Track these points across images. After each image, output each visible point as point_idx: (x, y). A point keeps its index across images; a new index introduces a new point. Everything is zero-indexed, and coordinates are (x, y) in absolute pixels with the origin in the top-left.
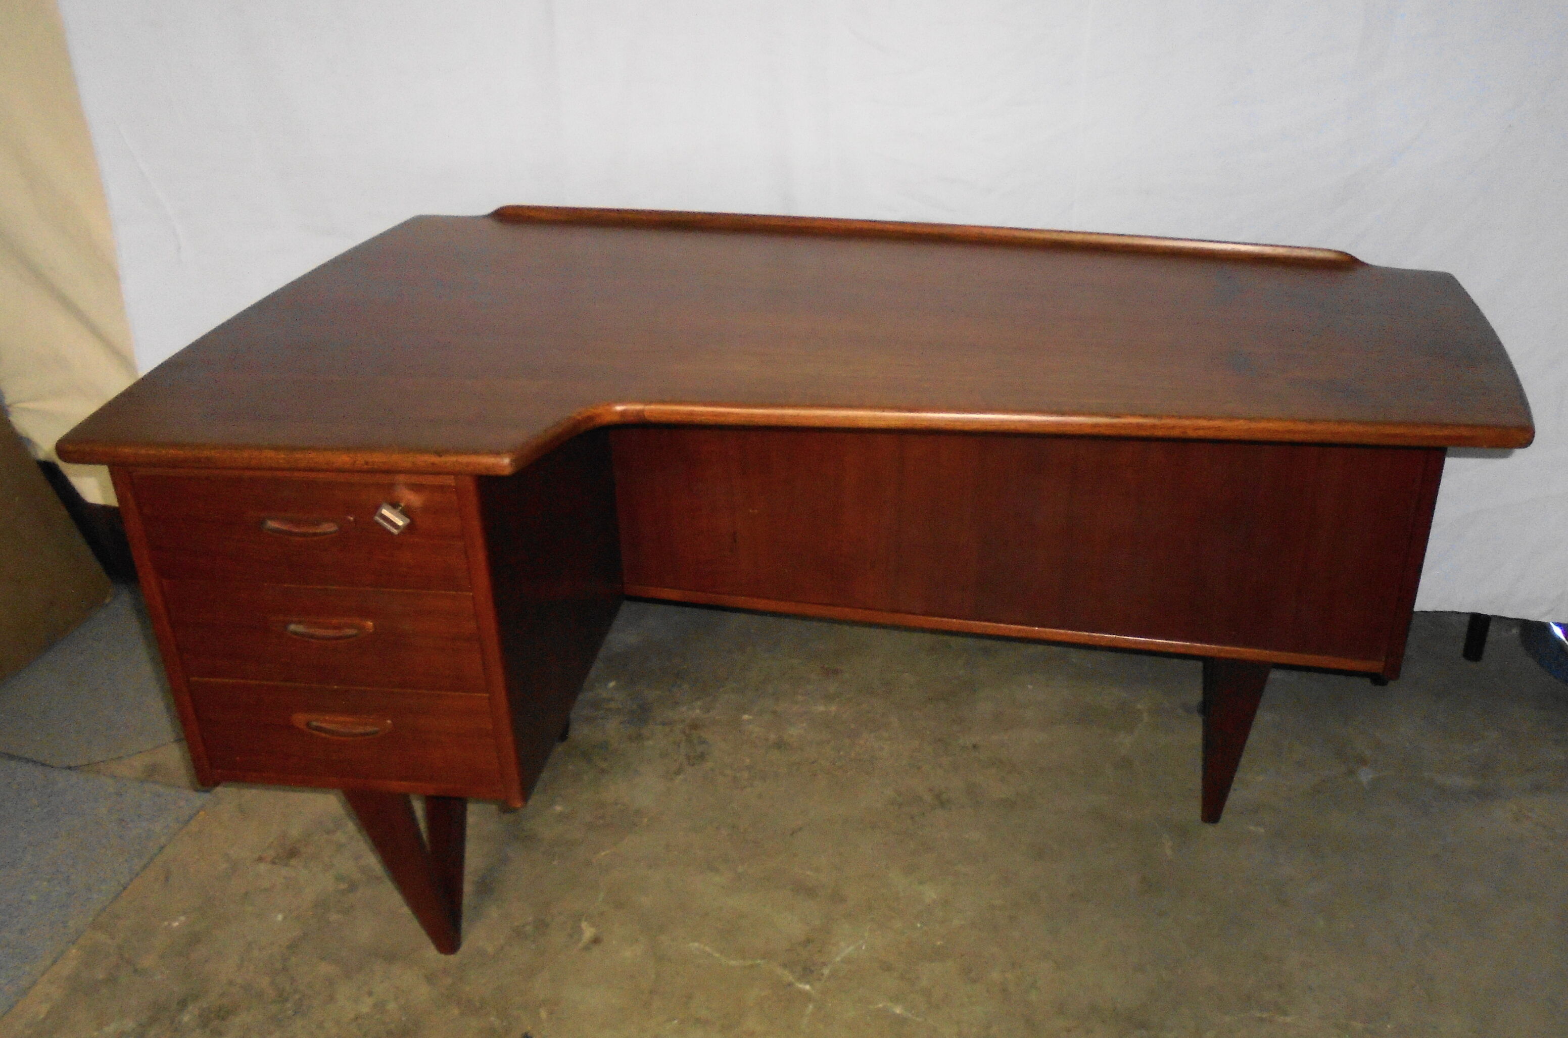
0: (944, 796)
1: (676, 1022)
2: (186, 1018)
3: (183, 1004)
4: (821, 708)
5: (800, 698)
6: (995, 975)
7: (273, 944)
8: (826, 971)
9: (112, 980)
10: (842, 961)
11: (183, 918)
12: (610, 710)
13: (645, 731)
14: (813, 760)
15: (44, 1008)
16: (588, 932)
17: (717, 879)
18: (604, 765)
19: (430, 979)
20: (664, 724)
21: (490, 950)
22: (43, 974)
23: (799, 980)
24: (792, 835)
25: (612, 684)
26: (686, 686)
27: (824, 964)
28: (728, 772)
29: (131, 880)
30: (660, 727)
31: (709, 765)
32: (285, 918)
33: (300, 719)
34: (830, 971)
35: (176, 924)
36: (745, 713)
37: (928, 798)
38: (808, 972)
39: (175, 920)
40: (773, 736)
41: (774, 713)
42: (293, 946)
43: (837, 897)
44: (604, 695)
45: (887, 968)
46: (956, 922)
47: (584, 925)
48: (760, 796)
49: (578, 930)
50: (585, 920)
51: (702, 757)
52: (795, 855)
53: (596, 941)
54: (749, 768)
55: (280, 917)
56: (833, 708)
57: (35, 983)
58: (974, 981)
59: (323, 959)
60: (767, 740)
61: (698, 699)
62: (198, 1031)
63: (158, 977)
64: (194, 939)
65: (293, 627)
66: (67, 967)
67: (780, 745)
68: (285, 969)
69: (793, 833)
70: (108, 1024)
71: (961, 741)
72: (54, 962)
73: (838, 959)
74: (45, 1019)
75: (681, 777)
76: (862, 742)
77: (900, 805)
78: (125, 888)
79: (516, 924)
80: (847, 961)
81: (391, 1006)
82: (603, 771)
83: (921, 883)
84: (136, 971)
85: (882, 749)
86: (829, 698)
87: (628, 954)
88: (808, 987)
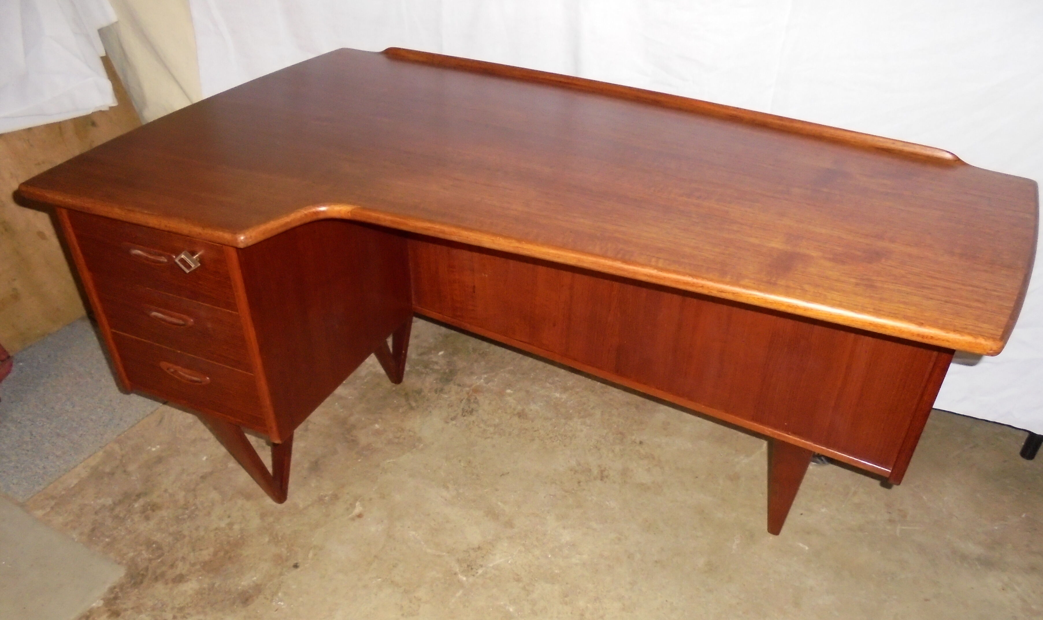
0: (605, 473)
1: (380, 579)
2: (136, 505)
3: (139, 496)
4: (558, 395)
5: (548, 385)
6: (581, 603)
7: (194, 473)
8: (480, 571)
9: (112, 474)
10: (493, 567)
11: (158, 447)
12: (431, 369)
13: (446, 388)
14: (536, 429)
15: (75, 481)
16: (358, 509)
17: (445, 493)
18: (414, 404)
19: (263, 516)
20: (459, 385)
21: (301, 506)
22: (81, 463)
23: (463, 572)
24: (501, 476)
25: (441, 353)
26: (483, 363)
27: (481, 566)
28: (482, 425)
29: (143, 418)
30: (456, 387)
31: (473, 418)
32: (207, 459)
33: (164, 365)
34: (483, 572)
35: (154, 449)
36: (509, 389)
37: (595, 471)
38: (470, 568)
39: (154, 447)
40: (519, 408)
41: (527, 392)
42: (203, 478)
43: (510, 524)
44: (435, 359)
45: (518, 580)
46: (574, 560)
47: (358, 504)
48: (494, 446)
49: (353, 506)
50: (360, 501)
51: (471, 412)
52: (497, 490)
53: (360, 516)
54: (495, 426)
55: (205, 458)
56: (564, 396)
57: (75, 467)
58: (566, 604)
59: (215, 489)
60: (514, 409)
61: (485, 373)
62: (139, 514)
63: (134, 478)
64: (160, 460)
65: (154, 314)
66: (93, 462)
67: (521, 415)
68: (194, 490)
69: (503, 475)
70: (100, 499)
71: (634, 437)
72: (90, 456)
73: (491, 565)
74: (74, 487)
75: (454, 422)
76: (572, 424)
77: (576, 472)
78: (139, 422)
79: (322, 494)
80: (497, 568)
81: (236, 527)
82: (412, 408)
83: (564, 528)
84: (125, 471)
85: (582, 431)
86: (565, 389)
87: (373, 529)
88: (464, 579)
